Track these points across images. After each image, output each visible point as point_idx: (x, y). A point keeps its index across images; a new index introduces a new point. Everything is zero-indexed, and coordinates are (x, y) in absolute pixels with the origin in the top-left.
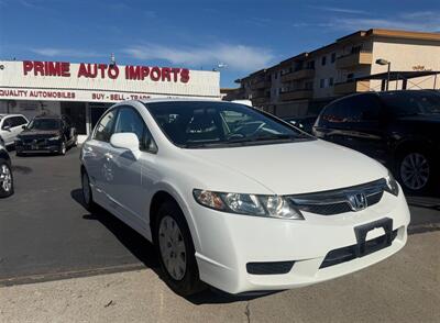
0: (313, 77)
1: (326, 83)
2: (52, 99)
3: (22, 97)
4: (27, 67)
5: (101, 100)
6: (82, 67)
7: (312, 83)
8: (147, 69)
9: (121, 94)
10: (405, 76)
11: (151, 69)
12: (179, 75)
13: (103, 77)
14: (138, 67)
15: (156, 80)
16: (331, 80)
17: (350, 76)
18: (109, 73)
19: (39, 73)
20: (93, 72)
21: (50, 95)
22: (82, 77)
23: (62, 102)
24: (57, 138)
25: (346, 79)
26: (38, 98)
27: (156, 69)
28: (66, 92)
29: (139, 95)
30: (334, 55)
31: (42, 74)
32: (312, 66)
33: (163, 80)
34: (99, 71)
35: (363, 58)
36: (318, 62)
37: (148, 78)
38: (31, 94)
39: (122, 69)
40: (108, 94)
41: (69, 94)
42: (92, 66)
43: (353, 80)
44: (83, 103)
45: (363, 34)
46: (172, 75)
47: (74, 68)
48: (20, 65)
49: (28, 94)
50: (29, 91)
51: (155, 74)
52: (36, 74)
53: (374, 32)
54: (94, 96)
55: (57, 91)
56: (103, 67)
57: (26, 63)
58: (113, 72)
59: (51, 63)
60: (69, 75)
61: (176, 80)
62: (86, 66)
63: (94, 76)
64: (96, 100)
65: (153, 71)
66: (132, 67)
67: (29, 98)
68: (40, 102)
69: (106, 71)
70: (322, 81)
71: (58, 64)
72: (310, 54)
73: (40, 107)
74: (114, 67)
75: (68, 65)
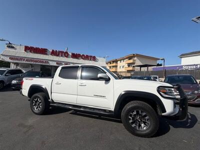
1: (122, 67)
2: (37, 63)
3: (22, 62)
5: (60, 65)
6: (53, 51)
8: (80, 55)
9: (69, 63)
12: (92, 58)
13: (62, 56)
14: (77, 54)
15: (83, 59)
18: (65, 55)
19: (32, 52)
20: (58, 53)
21: (36, 61)
23: (41, 65)
28: (44, 61)
33: (86, 60)
34: (60, 54)
37: (80, 58)
38: (27, 60)
39: (70, 54)
40: (63, 63)
41: (46, 62)
44: (52, 66)
46: (89, 58)
48: (23, 47)
49: (25, 60)
51: (83, 57)
54: (57, 63)
55: (39, 60)
57: (26, 47)
58: (66, 55)
60: (46, 54)
61: (91, 60)
62: (55, 51)
63: (58, 55)
64: (58, 65)
66: (74, 54)
67: (25, 62)
68: (31, 64)
69: (63, 54)
73: (31, 67)
74: (67, 53)
75: (47, 50)
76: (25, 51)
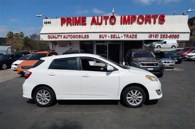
3: (59, 39)
4: (62, 23)
5: (105, 39)
8: (135, 17)
9: (117, 34)
11: (137, 16)
12: (157, 20)
13: (106, 24)
14: (129, 17)
15: (140, 23)
18: (110, 21)
19: (69, 25)
20: (100, 22)
21: (74, 37)
22: (94, 26)
23: (81, 42)
26: (68, 39)
27: (141, 17)
28: (84, 34)
29: (129, 34)
31: (71, 25)
33: (146, 23)
34: (104, 21)
37: (135, 24)
39: (118, 18)
40: (109, 35)
41: (85, 35)
42: (100, 18)
46: (152, 20)
47: (89, 20)
48: (59, 20)
49: (63, 37)
50: (63, 35)
51: (140, 21)
52: (67, 25)
54: (100, 36)
55: (78, 34)
56: (106, 18)
57: (62, 19)
58: (113, 21)
59: (76, 18)
60: (85, 24)
61: (155, 23)
62: (96, 18)
63: (100, 24)
64: (102, 39)
66: (125, 17)
67: (63, 39)
68: (69, 41)
69: (108, 21)
71: (79, 18)
73: (69, 45)
74: (113, 17)
75: (85, 18)
76: (62, 26)
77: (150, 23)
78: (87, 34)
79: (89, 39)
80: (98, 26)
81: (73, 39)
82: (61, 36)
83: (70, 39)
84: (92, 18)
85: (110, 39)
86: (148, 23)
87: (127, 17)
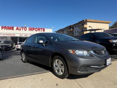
0: (73, 31)
2: (9, 36)
4: (2, 28)
6: (17, 28)
7: (73, 32)
8: (34, 28)
9: (27, 34)
10: (95, 30)
12: (42, 30)
14: (32, 28)
15: (36, 31)
16: (78, 31)
17: (82, 30)
20: (20, 29)
21: (8, 35)
22: (17, 30)
23: (11, 37)
24: (10, 46)
25: (81, 31)
26: (5, 36)
27: (36, 28)
30: (78, 26)
32: (73, 28)
34: (22, 29)
35: (85, 26)
36: (75, 27)
37: (34, 31)
38: (3, 35)
39: (28, 28)
40: (24, 35)
43: (83, 31)
45: (85, 21)
46: (41, 30)
50: (3, 34)
51: (36, 30)
52: (5, 29)
53: (87, 20)
54: (20, 35)
55: (10, 34)
57: (2, 27)
59: (9, 27)
60: (13, 30)
61: (41, 31)
62: (18, 27)
64: (21, 36)
65: (36, 29)
66: (30, 28)
67: (2, 36)
68: (5, 37)
69: (24, 29)
70: (76, 32)
71: (11, 27)
72: (73, 25)
73: (5, 38)
74: (25, 28)
75: (13, 27)
76: (2, 29)
77: (40, 31)
78: (14, 34)
79: (15, 36)
80: (19, 31)
81: (8, 36)
82: (2, 34)
83: (6, 36)
84: (16, 27)
85: (24, 36)
86: (39, 31)
87: (31, 28)
